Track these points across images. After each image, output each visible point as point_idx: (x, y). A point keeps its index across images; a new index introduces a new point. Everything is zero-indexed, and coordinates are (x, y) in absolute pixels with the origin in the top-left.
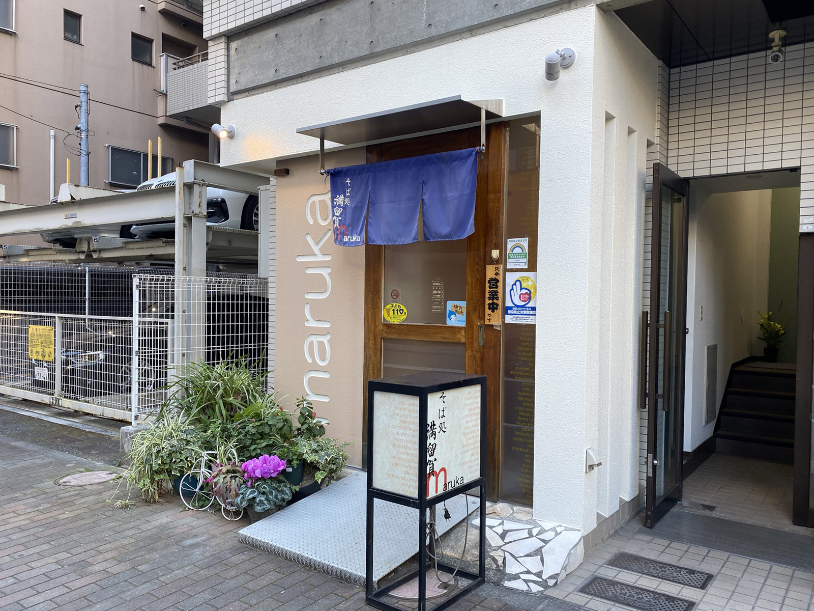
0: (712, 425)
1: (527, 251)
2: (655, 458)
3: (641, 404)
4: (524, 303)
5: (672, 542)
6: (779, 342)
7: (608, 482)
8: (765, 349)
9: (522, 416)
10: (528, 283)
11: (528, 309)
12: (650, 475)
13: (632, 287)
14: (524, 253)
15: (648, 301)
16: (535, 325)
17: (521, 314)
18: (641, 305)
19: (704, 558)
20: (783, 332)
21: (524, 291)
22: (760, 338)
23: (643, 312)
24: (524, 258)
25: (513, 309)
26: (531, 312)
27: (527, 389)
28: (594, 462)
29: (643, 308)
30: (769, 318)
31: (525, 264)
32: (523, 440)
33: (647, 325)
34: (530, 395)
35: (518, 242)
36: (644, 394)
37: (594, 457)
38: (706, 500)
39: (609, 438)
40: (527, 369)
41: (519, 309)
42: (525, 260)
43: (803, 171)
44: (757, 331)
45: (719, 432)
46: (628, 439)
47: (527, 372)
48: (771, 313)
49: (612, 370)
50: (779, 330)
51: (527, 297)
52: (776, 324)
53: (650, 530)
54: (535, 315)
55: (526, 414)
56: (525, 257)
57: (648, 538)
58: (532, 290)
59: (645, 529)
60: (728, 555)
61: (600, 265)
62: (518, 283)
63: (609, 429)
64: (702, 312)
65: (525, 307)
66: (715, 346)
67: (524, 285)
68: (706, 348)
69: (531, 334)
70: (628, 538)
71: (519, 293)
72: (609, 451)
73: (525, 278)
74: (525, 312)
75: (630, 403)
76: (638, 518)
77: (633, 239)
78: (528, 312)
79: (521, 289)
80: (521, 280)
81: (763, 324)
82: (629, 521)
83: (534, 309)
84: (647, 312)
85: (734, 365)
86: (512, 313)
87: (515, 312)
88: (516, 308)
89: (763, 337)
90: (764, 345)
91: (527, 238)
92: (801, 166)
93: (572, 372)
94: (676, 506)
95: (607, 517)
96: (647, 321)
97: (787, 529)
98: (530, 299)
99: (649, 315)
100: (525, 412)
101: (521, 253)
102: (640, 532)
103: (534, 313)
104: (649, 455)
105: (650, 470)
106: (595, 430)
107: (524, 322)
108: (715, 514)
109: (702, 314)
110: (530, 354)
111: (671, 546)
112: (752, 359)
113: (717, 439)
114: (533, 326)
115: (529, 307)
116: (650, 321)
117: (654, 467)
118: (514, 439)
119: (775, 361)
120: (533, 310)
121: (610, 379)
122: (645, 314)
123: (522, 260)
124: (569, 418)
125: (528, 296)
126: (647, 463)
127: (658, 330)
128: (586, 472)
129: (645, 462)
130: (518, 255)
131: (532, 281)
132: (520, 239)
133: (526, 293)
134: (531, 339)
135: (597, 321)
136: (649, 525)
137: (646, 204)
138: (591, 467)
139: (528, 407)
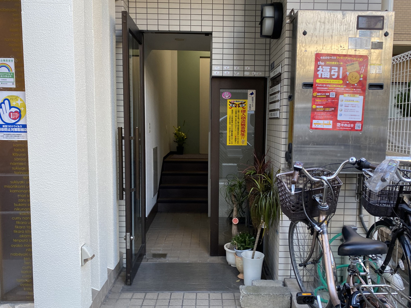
0: (156, 196)
1: (14, 71)
2: (131, 235)
3: (120, 197)
4: (14, 121)
5: (146, 293)
6: (184, 143)
7: (99, 264)
8: (177, 147)
9: (18, 225)
10: (17, 102)
11: (19, 126)
12: (128, 248)
13: (110, 108)
14: (10, 73)
15: (122, 120)
16: (27, 141)
17: (12, 132)
18: (116, 123)
19: (169, 302)
20: (185, 137)
21: (13, 110)
22: (174, 141)
23: (119, 128)
24: (11, 78)
25: (3, 126)
26: (23, 130)
27: (23, 200)
28: (88, 256)
29: (117, 125)
30: (179, 130)
31: (13, 84)
32: (21, 246)
33: (122, 138)
34: (26, 205)
35: (3, 62)
36: (121, 189)
37: (88, 252)
38: (160, 250)
39: (98, 229)
40: (22, 182)
41: (9, 126)
42: (13, 80)
43: (214, 34)
44: (173, 137)
45: (159, 199)
46: (111, 224)
47: (22, 184)
48: (179, 127)
49: (98, 176)
50: (184, 137)
51: (17, 115)
52: (182, 133)
53: (129, 287)
54: (26, 132)
55: (23, 223)
56: (13, 77)
57: (129, 295)
58: (22, 109)
59: (126, 287)
60: (183, 293)
61: (85, 88)
62: (6, 102)
63: (98, 222)
64: (150, 127)
65: (16, 125)
66: (157, 148)
67: (13, 104)
68: (152, 150)
69: (23, 150)
70: (116, 300)
71: (9, 111)
72: (98, 240)
73: (14, 98)
74: (16, 130)
75: (112, 197)
76: (120, 278)
77: (109, 70)
78: (19, 130)
79: (11, 107)
80: (9, 99)
81: (176, 133)
82: (114, 283)
83: (25, 126)
84: (121, 127)
85: (165, 158)
86: (3, 130)
87: (6, 129)
88: (6, 126)
89: (176, 141)
90: (176, 145)
91: (13, 59)
92: (212, 32)
93: (64, 183)
94: (143, 260)
95: (99, 290)
96: (122, 134)
97: (208, 261)
98: (20, 117)
99: (123, 130)
100: (22, 220)
101: (7, 73)
102: (123, 291)
103: (25, 131)
104: (127, 233)
105: (128, 244)
106: (88, 228)
107: (16, 139)
108: (168, 260)
109: (150, 128)
110: (24, 169)
111: (147, 297)
112: (171, 153)
113: (159, 203)
114: (25, 143)
115: (20, 125)
116: (124, 134)
117: (131, 241)
118: (12, 246)
119: (182, 154)
120: (24, 128)
121: (97, 183)
122: (120, 129)
123: (8, 80)
124: (64, 223)
125: (19, 114)
126: (126, 239)
127: (130, 141)
128: (82, 265)
129: (124, 239)
130: (5, 75)
131: (21, 100)
132: (5, 59)
133: (16, 112)
134: (24, 155)
135: (85, 136)
136: (129, 283)
137: (116, 46)
138: (86, 260)
139: (25, 216)
